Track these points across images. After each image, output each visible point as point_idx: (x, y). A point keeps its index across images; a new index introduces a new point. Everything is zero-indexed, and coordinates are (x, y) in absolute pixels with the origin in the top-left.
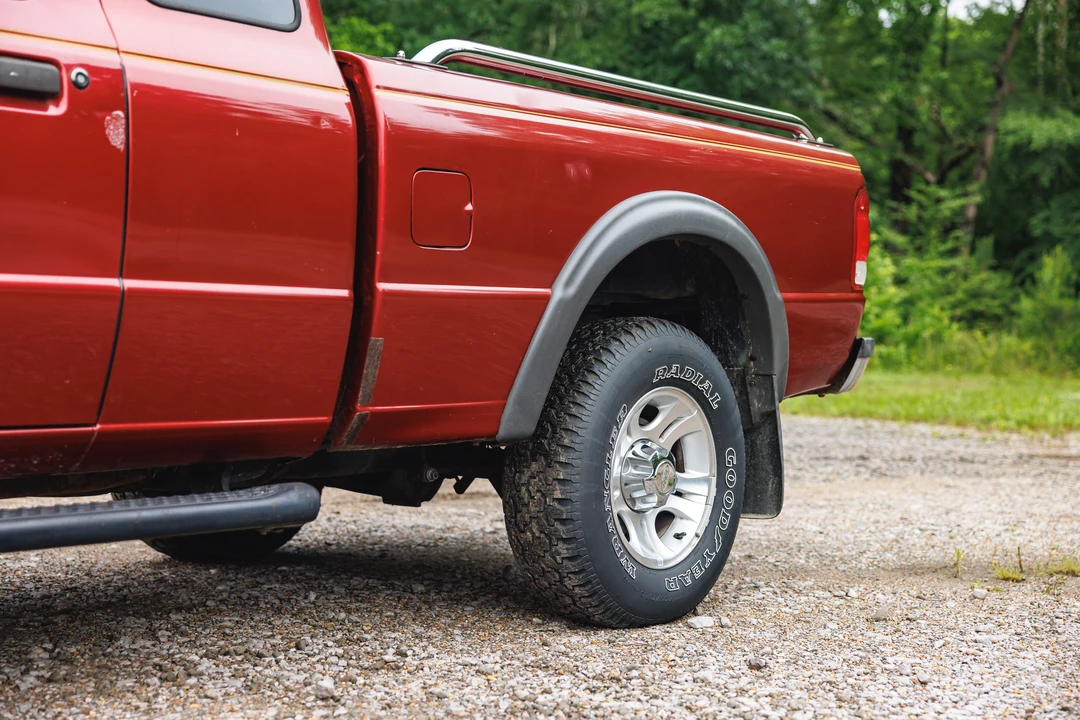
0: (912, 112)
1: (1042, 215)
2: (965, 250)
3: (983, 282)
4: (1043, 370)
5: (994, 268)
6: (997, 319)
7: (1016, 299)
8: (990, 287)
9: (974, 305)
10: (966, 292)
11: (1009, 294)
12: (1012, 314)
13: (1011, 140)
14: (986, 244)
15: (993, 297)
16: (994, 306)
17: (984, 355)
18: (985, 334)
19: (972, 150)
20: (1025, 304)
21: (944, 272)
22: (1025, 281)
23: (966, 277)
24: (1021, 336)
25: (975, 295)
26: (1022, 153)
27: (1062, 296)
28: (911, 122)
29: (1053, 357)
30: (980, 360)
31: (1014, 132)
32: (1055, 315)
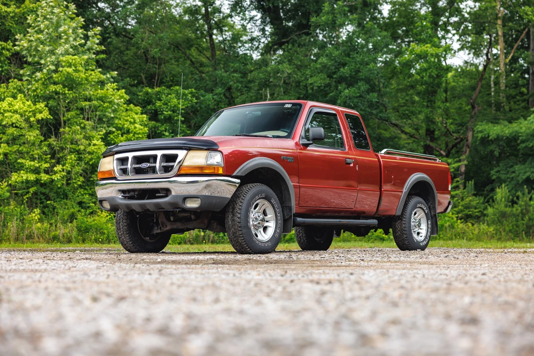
0: (433, 123)
1: (496, 169)
2: (461, 187)
3: (471, 201)
4: (499, 239)
5: (475, 195)
6: (478, 217)
7: (486, 208)
8: (474, 203)
9: (466, 212)
10: (462, 206)
11: (482, 206)
12: (485, 215)
13: (480, 135)
14: (471, 184)
15: (476, 208)
16: (476, 212)
17: (473, 233)
18: (473, 225)
19: (462, 140)
20: (490, 210)
22: (490, 200)
23: (462, 199)
24: (488, 225)
25: (467, 207)
26: (485, 141)
27: (506, 206)
28: (432, 127)
29: (503, 234)
30: (472, 236)
31: (481, 132)
32: (503, 215)
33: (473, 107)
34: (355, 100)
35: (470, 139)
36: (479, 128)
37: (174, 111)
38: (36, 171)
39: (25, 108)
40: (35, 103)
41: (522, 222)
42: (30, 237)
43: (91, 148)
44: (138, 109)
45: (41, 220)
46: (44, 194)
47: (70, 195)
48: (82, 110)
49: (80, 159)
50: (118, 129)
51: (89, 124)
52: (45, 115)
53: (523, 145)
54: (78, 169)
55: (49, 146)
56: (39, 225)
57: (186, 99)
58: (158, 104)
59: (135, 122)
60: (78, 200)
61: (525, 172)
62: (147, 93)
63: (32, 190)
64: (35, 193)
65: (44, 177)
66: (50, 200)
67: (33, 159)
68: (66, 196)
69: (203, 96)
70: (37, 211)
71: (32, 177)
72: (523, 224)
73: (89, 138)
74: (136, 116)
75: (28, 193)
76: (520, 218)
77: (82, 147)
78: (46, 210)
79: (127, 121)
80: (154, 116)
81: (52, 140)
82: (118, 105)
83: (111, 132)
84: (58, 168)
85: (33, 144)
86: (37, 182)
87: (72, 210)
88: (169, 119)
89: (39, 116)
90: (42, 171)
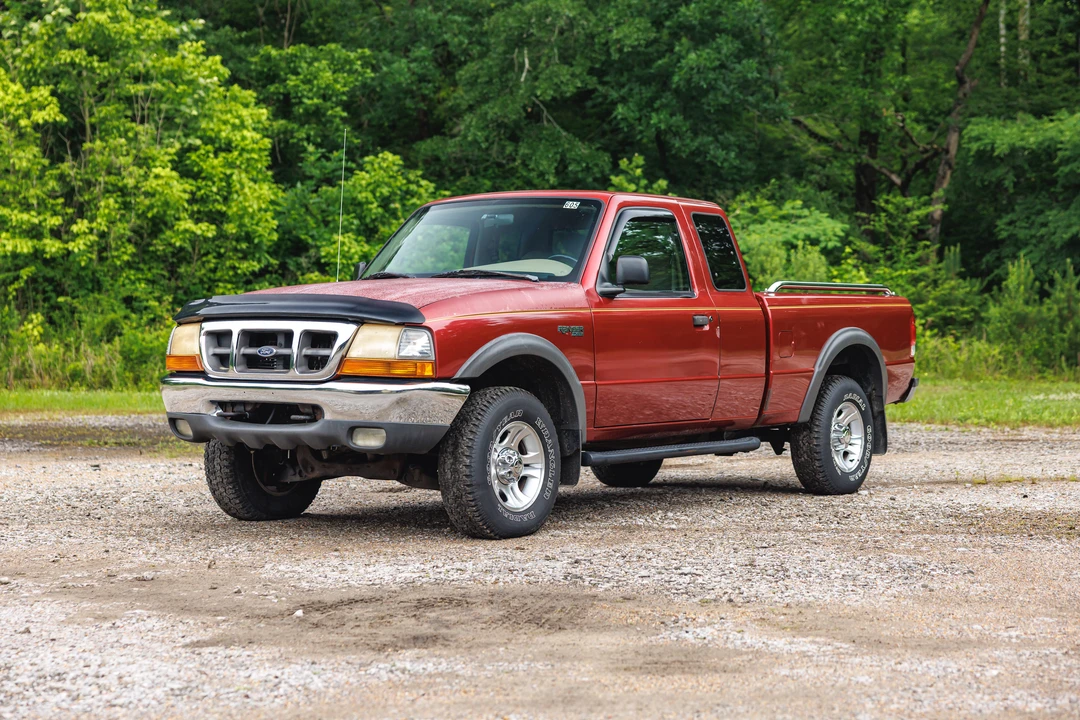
0: (876, 117)
1: (1007, 218)
2: (933, 258)
3: (953, 288)
4: (1012, 372)
5: (962, 276)
6: (968, 324)
7: (984, 304)
8: (960, 293)
9: (944, 312)
10: (935, 299)
11: (978, 300)
12: (982, 320)
13: (975, 146)
14: (954, 252)
15: (963, 304)
16: (964, 312)
17: (956, 360)
18: (957, 339)
19: (936, 153)
20: (994, 311)
21: (915, 280)
22: (994, 285)
23: (935, 283)
24: (989, 341)
25: (945, 302)
26: (985, 158)
27: (1027, 303)
28: (874, 126)
29: (1021, 360)
30: (954, 366)
31: (978, 139)
32: (1021, 321)
33: (961, 82)
34: (711, 75)
35: (953, 150)
36: (975, 129)
37: (324, 97)
38: (35, 232)
39: (9, 99)
40: (28, 87)
41: (1061, 335)
42: (22, 374)
43: (152, 184)
44: (250, 95)
45: (45, 338)
46: (50, 280)
47: (107, 282)
48: (130, 100)
49: (126, 206)
50: (208, 140)
51: (145, 131)
52: (51, 113)
53: (1066, 169)
54: (123, 228)
55: (61, 178)
56: (41, 347)
57: (351, 72)
58: (292, 81)
59: (243, 126)
60: (124, 293)
61: (1069, 226)
62: (268, 58)
63: (25, 273)
64: (32, 280)
65: (52, 246)
66: (62, 293)
67: (26, 207)
68: (97, 286)
69: (388, 63)
70: (37, 318)
71: (25, 246)
72: (1063, 340)
73: (143, 162)
74: (244, 112)
75: (17, 278)
76: (1056, 327)
77: (130, 182)
78: (56, 315)
79: (225, 123)
80: (283, 106)
81: (67, 167)
82: (206, 88)
83: (193, 149)
84: (81, 226)
85: (27, 175)
86: (37, 255)
87: (112, 316)
88: (316, 115)
89: (39, 117)
90: (46, 232)
